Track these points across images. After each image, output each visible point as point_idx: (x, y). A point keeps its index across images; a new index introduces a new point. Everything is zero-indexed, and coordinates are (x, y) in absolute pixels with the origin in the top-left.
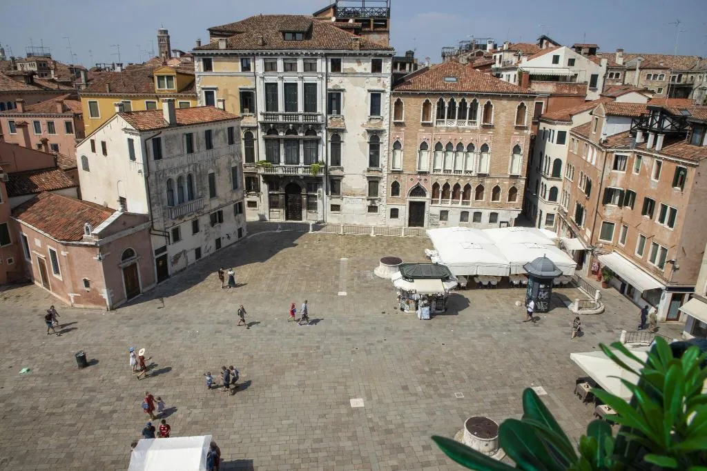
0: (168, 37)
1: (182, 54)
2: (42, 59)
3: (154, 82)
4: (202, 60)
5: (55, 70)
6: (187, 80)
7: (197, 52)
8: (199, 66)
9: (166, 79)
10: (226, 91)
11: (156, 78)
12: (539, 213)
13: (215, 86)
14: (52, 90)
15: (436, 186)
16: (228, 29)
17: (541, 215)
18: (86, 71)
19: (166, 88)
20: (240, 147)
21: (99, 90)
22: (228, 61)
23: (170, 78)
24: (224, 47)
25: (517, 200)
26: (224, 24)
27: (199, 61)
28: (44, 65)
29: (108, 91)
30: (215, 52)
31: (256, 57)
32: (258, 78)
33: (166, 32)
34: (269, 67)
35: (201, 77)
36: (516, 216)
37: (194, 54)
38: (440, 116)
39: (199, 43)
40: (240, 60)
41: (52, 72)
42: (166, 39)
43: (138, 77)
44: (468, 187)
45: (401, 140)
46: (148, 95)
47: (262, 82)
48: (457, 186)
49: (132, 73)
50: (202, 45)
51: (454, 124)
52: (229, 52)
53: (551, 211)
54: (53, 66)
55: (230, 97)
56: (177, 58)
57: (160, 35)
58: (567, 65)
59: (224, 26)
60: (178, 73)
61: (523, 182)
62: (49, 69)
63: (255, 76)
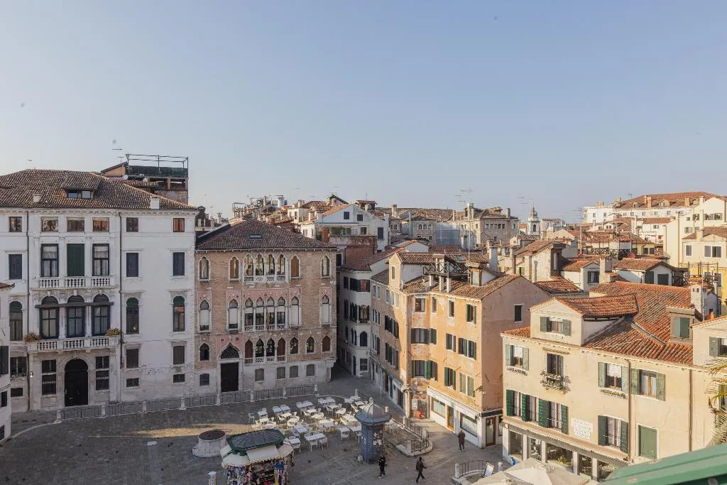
12: (352, 359)
15: (249, 344)
17: (355, 361)
25: (331, 350)
32: (32, 239)
36: (332, 366)
40: (7, 218)
44: (282, 342)
45: (209, 299)
47: (37, 243)
48: (271, 342)
51: (263, 279)
53: (364, 357)
58: (356, 221)
61: (335, 331)
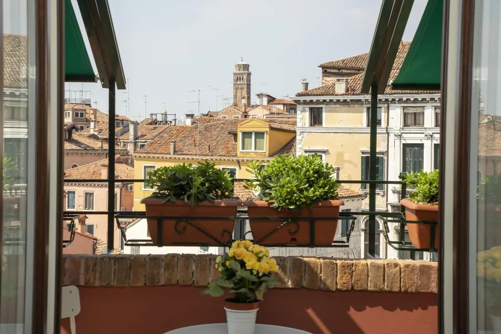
0: (249, 74)
1: (271, 100)
2: (80, 107)
3: (236, 140)
4: (308, 109)
5: (96, 122)
6: (284, 138)
7: (302, 99)
8: (303, 117)
9: (253, 137)
10: (340, 155)
11: (240, 136)
13: (325, 148)
14: (93, 149)
16: (349, 65)
18: (136, 124)
19: (253, 150)
20: (359, 242)
21: (159, 151)
22: (347, 112)
23: (260, 135)
24: (343, 91)
26: (344, 58)
27: (304, 111)
28: (82, 115)
29: (172, 152)
30: (328, 98)
31: (391, 106)
32: (392, 137)
33: (246, 67)
34: (410, 120)
35: (305, 134)
37: (298, 102)
39: (306, 85)
40: (365, 110)
41: (92, 124)
42: (245, 77)
43: (214, 133)
46: (226, 158)
47: (398, 142)
49: (206, 129)
50: (310, 88)
52: (349, 98)
54: (92, 117)
55: (346, 165)
56: (264, 107)
57: (238, 72)
59: (343, 61)
60: (272, 128)
62: (88, 121)
63: (388, 133)
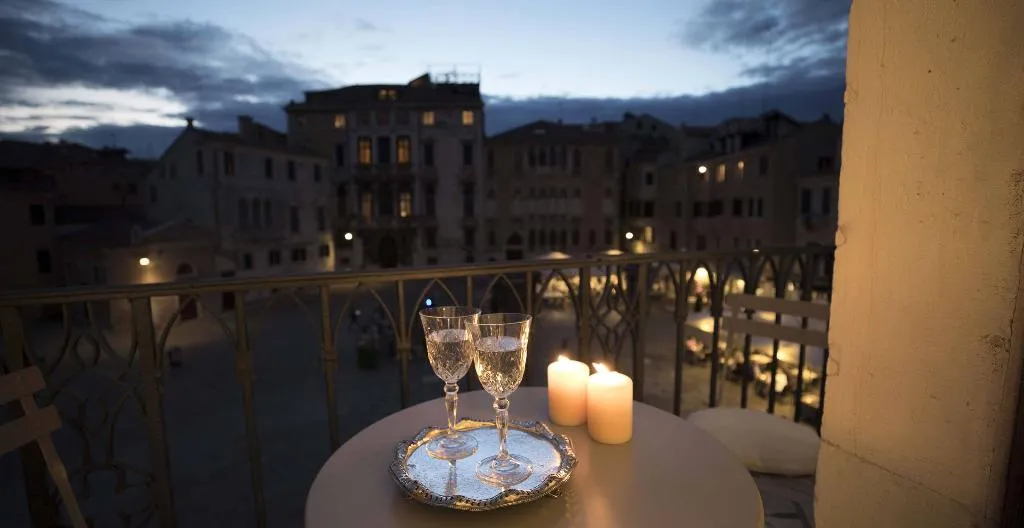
15: (532, 234)
38: (532, 162)
44: (564, 234)
45: (495, 189)
48: (553, 234)
51: (546, 170)
